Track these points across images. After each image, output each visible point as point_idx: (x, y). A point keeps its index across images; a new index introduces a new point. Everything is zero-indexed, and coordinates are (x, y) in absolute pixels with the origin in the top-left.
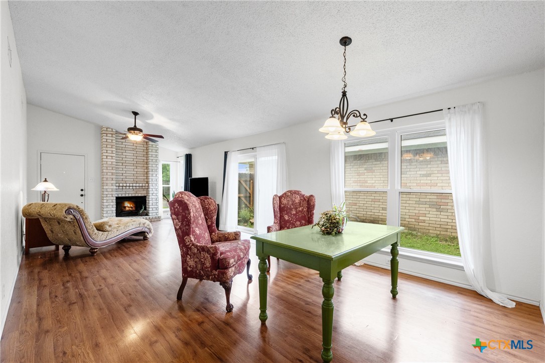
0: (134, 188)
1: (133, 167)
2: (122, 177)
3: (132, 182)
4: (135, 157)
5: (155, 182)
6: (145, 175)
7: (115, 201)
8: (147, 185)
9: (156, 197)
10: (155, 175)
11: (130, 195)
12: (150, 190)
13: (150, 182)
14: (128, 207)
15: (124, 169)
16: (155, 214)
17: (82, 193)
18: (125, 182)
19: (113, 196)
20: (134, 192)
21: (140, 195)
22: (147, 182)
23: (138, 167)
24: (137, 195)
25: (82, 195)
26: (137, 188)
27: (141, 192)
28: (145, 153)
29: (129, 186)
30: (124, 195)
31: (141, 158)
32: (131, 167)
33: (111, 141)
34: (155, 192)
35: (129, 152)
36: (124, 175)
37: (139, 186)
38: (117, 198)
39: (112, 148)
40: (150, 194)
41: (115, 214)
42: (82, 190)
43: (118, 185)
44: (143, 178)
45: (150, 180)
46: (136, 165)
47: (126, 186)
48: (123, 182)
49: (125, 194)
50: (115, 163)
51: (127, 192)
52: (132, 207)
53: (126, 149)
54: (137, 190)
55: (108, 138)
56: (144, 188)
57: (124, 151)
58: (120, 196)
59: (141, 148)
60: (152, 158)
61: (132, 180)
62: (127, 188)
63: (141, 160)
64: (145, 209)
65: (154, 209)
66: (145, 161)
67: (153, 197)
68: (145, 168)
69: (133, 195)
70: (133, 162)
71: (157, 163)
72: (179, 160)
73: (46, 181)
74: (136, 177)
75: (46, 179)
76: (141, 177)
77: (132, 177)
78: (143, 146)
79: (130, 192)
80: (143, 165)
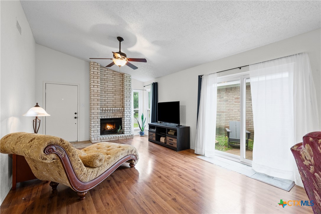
0: (114, 111)
1: (112, 95)
2: (104, 103)
4: (114, 87)
5: (129, 107)
6: (121, 101)
7: (99, 122)
8: (123, 109)
9: (129, 118)
10: (128, 101)
11: (110, 117)
12: (125, 113)
13: (125, 107)
14: (109, 128)
15: (106, 96)
16: (129, 132)
17: (76, 116)
18: (106, 107)
19: (99, 118)
20: (114, 115)
21: (117, 117)
22: (123, 107)
23: (116, 95)
24: (115, 117)
25: (76, 118)
26: (116, 111)
27: (118, 115)
28: (121, 83)
29: (110, 110)
30: (106, 117)
31: (118, 87)
32: (111, 95)
33: (96, 73)
34: (129, 115)
35: (110, 82)
36: (106, 101)
37: (117, 110)
38: (101, 120)
39: (97, 79)
40: (126, 117)
41: (99, 133)
42: (76, 113)
43: (102, 109)
44: (120, 103)
45: (125, 105)
46: (115, 93)
47: (108, 110)
48: (105, 107)
49: (107, 116)
50: (99, 91)
51: (108, 115)
52: (111, 128)
53: (108, 80)
54: (116, 113)
55: (95, 71)
56: (120, 111)
57: (106, 82)
58: (103, 118)
59: (118, 79)
60: (127, 87)
61: (112, 105)
62: (109, 111)
63: (118, 89)
64: (121, 129)
65: (128, 128)
66: (121, 89)
67: (127, 118)
68: (121, 95)
69: (113, 117)
70: (112, 91)
71: (130, 91)
72: (145, 88)
74: (114, 103)
76: (118, 103)
77: (112, 103)
78: (119, 77)
79: (111, 114)
80: (119, 93)
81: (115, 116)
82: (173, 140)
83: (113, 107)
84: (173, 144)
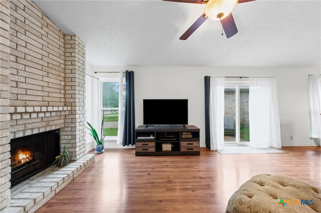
0: (47, 115)
1: (40, 73)
3: (41, 103)
4: (46, 54)
8: (69, 108)
10: (82, 93)
11: (36, 132)
12: (77, 116)
13: (77, 104)
14: (24, 159)
15: (22, 74)
18: (23, 103)
22: (66, 104)
23: (50, 75)
24: (48, 129)
26: (53, 114)
28: (62, 53)
31: (55, 58)
32: (36, 71)
34: (82, 119)
36: (21, 85)
40: (77, 124)
44: (59, 95)
45: (77, 100)
46: (48, 70)
47: (32, 113)
54: (52, 119)
60: (79, 64)
61: (40, 99)
62: (34, 115)
63: (56, 63)
65: (82, 147)
66: (62, 66)
67: (80, 128)
69: (42, 130)
74: (46, 94)
76: (55, 95)
77: (39, 93)
78: (58, 38)
79: (36, 124)
80: (58, 73)
81: (48, 125)
82: (193, 144)
83: (44, 103)
84: (193, 149)
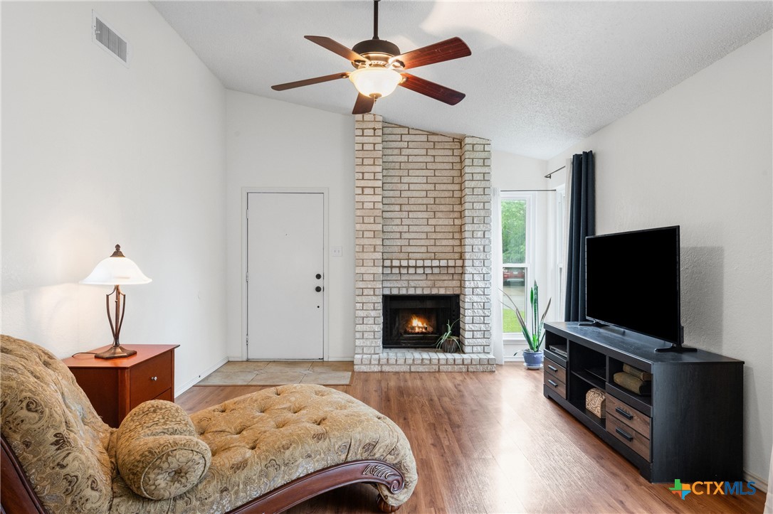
0: (428, 271)
1: (425, 215)
2: (399, 242)
3: (424, 256)
4: (431, 187)
5: (482, 256)
6: (457, 236)
7: (380, 306)
8: (459, 263)
9: (483, 299)
10: (480, 234)
11: (419, 292)
12: (467, 277)
13: (467, 256)
14: (419, 327)
15: (406, 222)
16: (480, 349)
17: (319, 283)
18: (405, 256)
19: (377, 293)
20: (429, 283)
21: (442, 292)
22: (462, 258)
23: (438, 215)
24: (435, 292)
25: (318, 289)
26: (436, 271)
27: (446, 284)
28: (456, 173)
29: (416, 267)
30: (403, 292)
31: (445, 187)
32: (420, 215)
33: (371, 147)
34: (481, 284)
35: (417, 173)
36: (405, 236)
37: (439, 267)
38: (388, 300)
39: (374, 165)
40: (468, 291)
41: (380, 342)
42: (318, 276)
43: (387, 263)
44: (451, 242)
45: (468, 249)
46: (435, 208)
47: (408, 267)
48: (402, 256)
49: (407, 288)
50: (380, 206)
51: (412, 284)
52: (426, 329)
53: (410, 166)
54: (437, 277)
55: (365, 140)
56: (452, 271)
57: (405, 173)
58: (395, 292)
59: (447, 159)
60: (473, 184)
61: (424, 249)
62: (412, 271)
63: (447, 194)
64: (457, 331)
65: (478, 335)
66: (457, 194)
67: (476, 298)
68: (457, 215)
69: (427, 292)
70: (425, 201)
71: (485, 199)
72: (551, 184)
73: (118, 253)
75: (118, 247)
76: (445, 242)
77: (423, 242)
78: (450, 153)
79: (420, 282)
80: (449, 208)
81: (434, 286)
82: (631, 418)
83: (429, 255)
84: (631, 439)
